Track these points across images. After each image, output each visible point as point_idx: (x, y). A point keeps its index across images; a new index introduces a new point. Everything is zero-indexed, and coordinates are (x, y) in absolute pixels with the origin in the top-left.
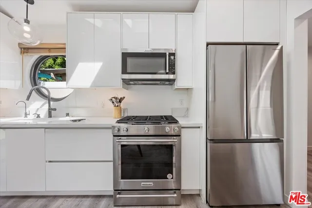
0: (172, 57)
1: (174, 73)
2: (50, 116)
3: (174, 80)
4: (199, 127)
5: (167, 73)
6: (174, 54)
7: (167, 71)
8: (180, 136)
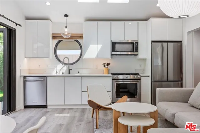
0: (136, 44)
1: (137, 52)
2: (69, 73)
3: (137, 55)
4: (149, 77)
5: (134, 52)
6: (137, 43)
7: (134, 51)
8: (140, 80)
